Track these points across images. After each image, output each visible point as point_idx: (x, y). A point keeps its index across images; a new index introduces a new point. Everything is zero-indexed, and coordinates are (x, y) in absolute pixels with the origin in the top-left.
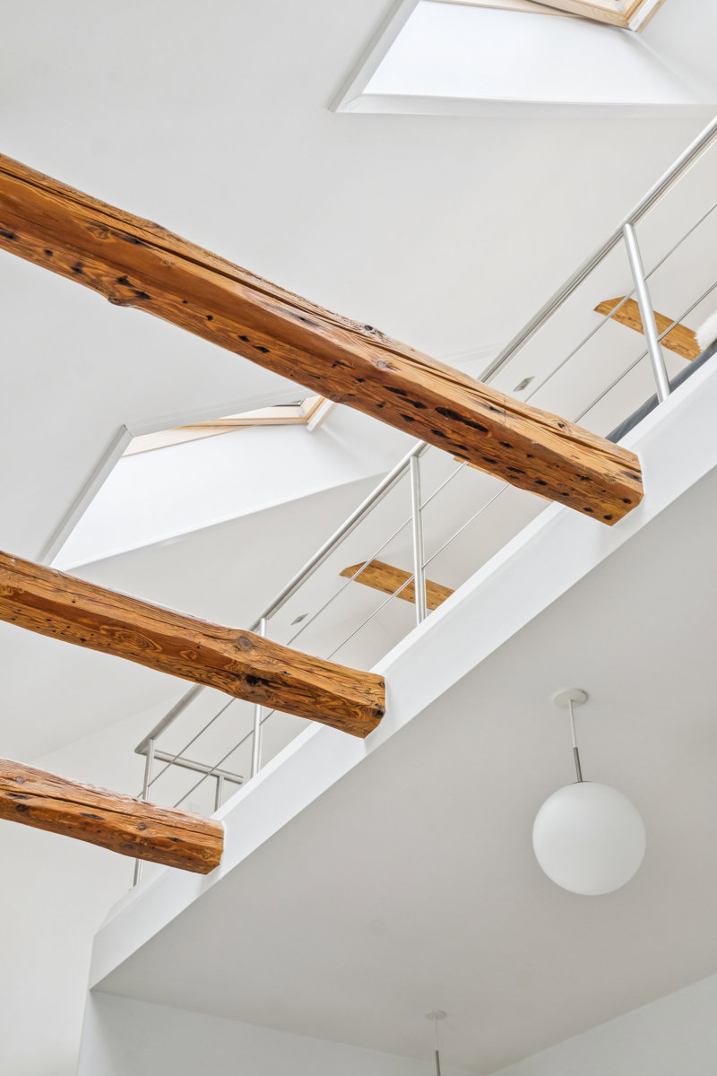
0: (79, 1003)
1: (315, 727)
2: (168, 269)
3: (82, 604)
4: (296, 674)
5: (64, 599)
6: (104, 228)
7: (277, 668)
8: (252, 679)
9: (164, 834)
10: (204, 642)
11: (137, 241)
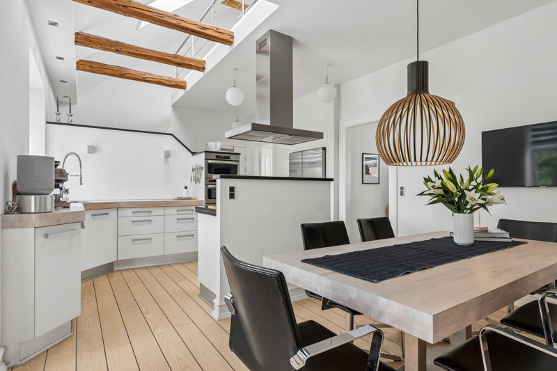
0: (170, 107)
1: (193, 70)
2: (134, 11)
3: (142, 53)
4: (186, 62)
5: (138, 52)
6: (119, 5)
7: (183, 62)
8: (178, 64)
9: (175, 83)
10: (167, 58)
11: (126, 6)
